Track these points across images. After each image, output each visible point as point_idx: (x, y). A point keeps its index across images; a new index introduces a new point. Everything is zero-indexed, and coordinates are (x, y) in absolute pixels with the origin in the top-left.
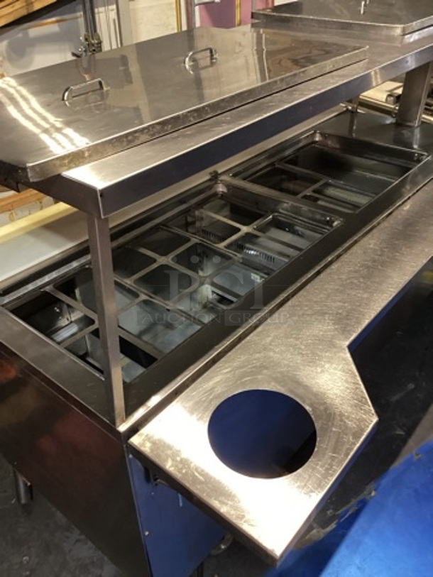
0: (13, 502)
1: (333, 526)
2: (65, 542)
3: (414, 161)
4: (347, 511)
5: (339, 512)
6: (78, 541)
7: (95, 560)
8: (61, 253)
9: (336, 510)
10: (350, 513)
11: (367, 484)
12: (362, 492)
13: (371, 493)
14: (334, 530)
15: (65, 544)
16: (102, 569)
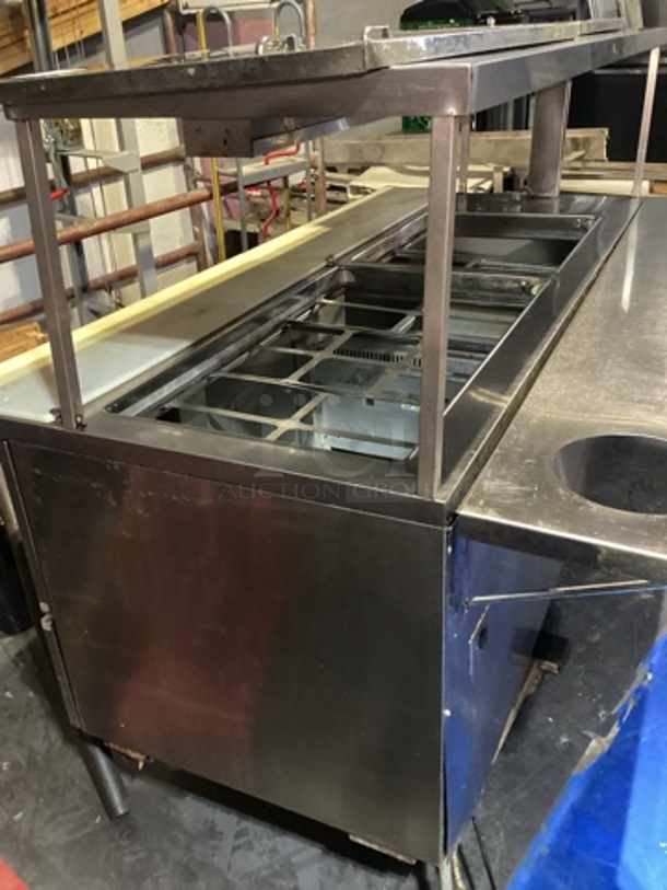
0: (98, 820)
1: (615, 730)
2: (213, 855)
3: (578, 230)
4: (625, 707)
5: (615, 711)
6: (235, 849)
7: (277, 867)
8: (175, 355)
9: (609, 709)
10: (630, 708)
11: (636, 667)
12: (634, 679)
13: (646, 677)
14: (620, 733)
15: (215, 859)
16: (296, 878)
